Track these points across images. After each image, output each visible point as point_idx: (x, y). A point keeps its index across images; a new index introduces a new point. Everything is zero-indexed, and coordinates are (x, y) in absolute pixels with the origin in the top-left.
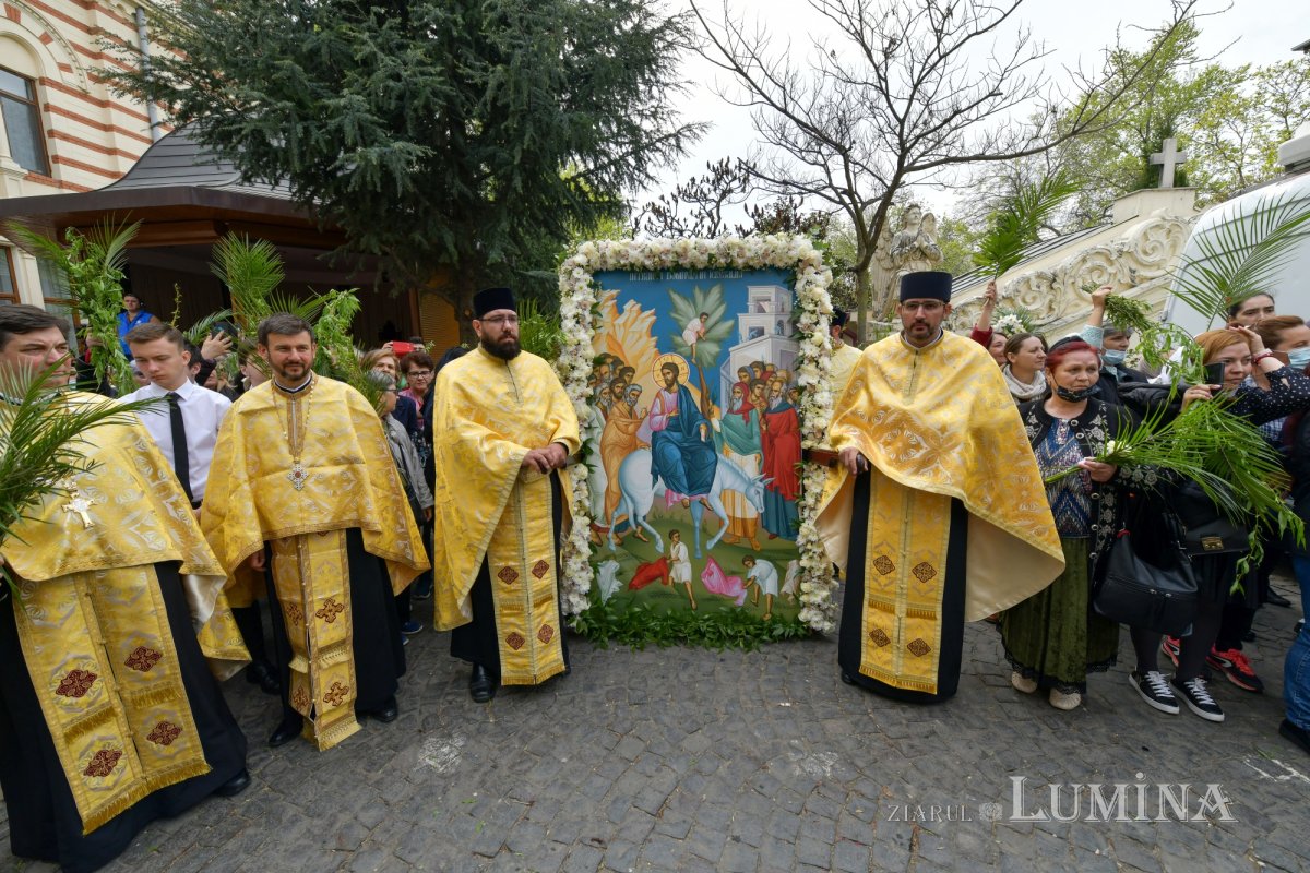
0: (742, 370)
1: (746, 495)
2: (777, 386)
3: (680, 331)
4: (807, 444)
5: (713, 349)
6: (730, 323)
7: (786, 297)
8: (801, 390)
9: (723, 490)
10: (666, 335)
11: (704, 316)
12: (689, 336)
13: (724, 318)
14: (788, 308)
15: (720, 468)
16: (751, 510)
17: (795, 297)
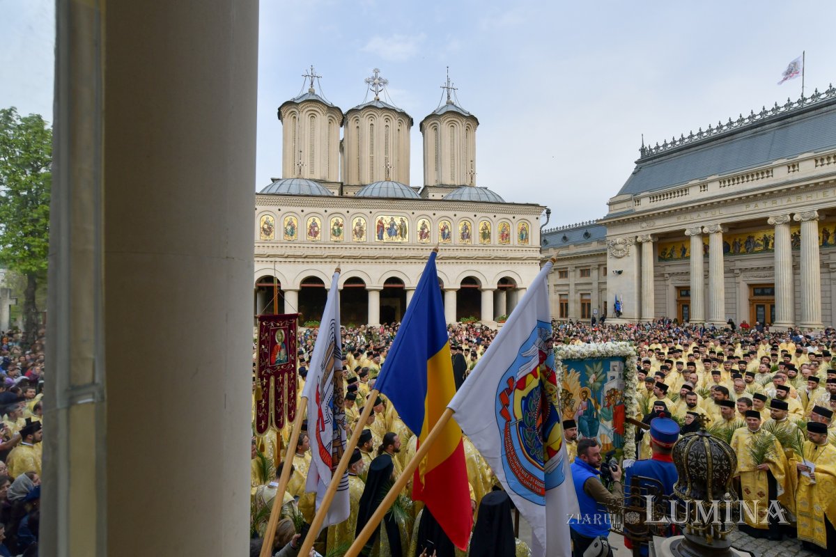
0: (608, 391)
1: (608, 435)
2: (618, 396)
3: (588, 379)
4: (629, 416)
5: (599, 384)
6: (604, 375)
7: (622, 365)
8: (626, 398)
9: (601, 435)
10: (583, 380)
11: (596, 373)
12: (591, 381)
13: (603, 373)
14: (623, 369)
15: (600, 427)
16: (609, 440)
17: (625, 366)
